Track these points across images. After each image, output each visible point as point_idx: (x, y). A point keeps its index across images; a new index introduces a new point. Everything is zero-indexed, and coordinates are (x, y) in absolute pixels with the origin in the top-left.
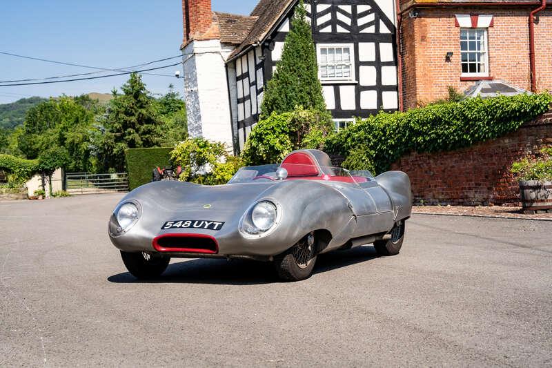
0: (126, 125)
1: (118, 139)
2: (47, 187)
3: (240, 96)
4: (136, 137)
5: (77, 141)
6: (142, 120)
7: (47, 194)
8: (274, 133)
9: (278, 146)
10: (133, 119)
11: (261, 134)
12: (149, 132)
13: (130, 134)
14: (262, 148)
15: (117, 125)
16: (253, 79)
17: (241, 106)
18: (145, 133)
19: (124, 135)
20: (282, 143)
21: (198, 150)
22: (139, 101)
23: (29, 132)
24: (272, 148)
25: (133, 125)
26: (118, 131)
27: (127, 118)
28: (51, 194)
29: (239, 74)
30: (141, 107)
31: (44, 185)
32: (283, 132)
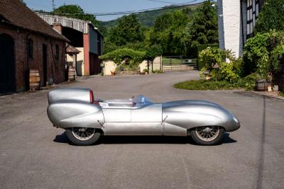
0: (199, 30)
1: (194, 39)
2: (150, 67)
3: (248, 20)
4: (204, 37)
5: (179, 37)
6: (208, 27)
7: (150, 71)
8: (257, 45)
9: (259, 53)
10: (203, 27)
11: (249, 46)
12: (212, 34)
13: (200, 35)
14: (249, 55)
15: (194, 31)
16: (254, 10)
17: (248, 25)
18: (209, 35)
19: (197, 36)
20: (261, 52)
21: (212, 55)
22: (208, 16)
23: (156, 31)
24: (255, 55)
25: (202, 30)
26: (194, 34)
27: (199, 26)
28: (153, 72)
29: (248, 6)
30: (208, 19)
31: (148, 66)
32: (263, 45)
